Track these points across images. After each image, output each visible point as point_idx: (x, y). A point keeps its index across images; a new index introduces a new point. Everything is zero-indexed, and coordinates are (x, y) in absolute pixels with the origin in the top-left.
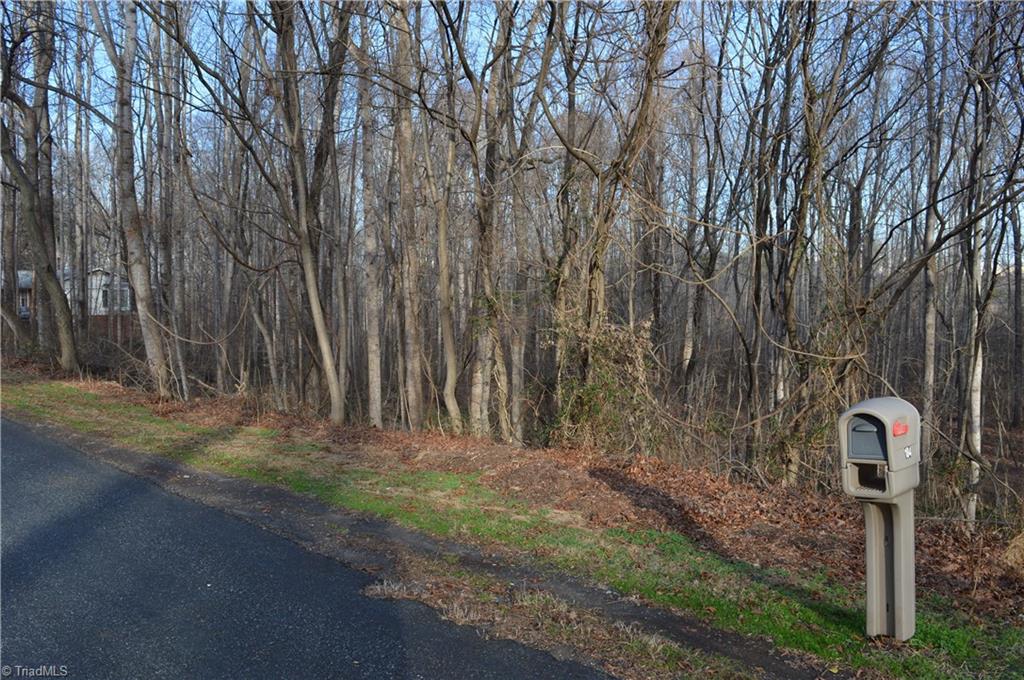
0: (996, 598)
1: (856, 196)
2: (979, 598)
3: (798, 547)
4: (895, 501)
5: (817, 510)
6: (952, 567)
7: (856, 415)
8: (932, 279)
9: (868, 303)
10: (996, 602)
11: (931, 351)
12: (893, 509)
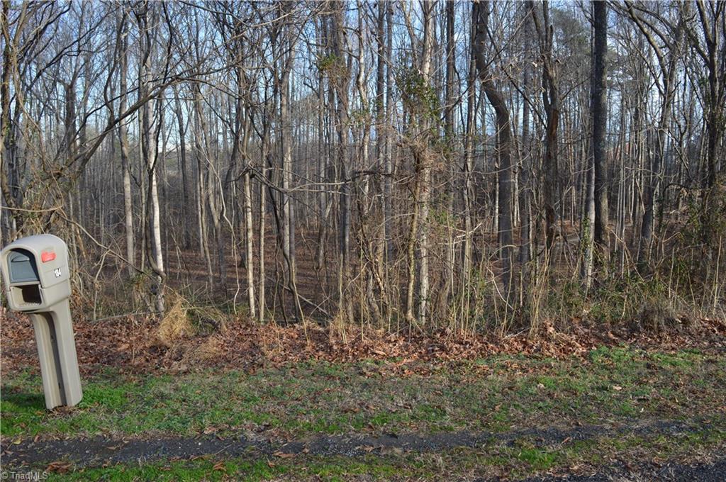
0: (147, 361)
1: (70, 92)
2: (136, 363)
3: (11, 357)
4: (51, 309)
5: (28, 326)
6: (124, 347)
7: (13, 250)
8: (126, 153)
9: (62, 169)
10: (147, 363)
11: (129, 203)
12: (52, 314)
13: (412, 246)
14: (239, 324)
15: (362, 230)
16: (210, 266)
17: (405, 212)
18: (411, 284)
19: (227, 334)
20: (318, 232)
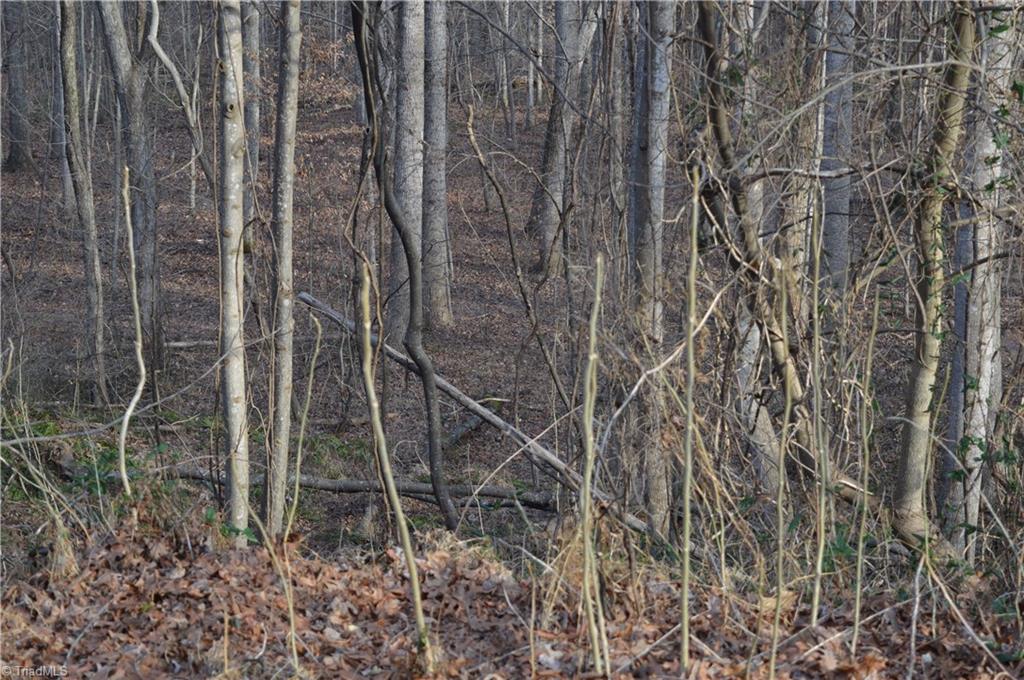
13: (937, 209)
14: (139, 541)
15: (717, 132)
16: (93, 247)
17: (915, 53)
18: (929, 379)
19: (76, 587)
20: (545, 116)
